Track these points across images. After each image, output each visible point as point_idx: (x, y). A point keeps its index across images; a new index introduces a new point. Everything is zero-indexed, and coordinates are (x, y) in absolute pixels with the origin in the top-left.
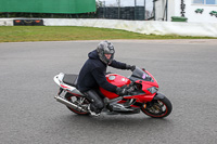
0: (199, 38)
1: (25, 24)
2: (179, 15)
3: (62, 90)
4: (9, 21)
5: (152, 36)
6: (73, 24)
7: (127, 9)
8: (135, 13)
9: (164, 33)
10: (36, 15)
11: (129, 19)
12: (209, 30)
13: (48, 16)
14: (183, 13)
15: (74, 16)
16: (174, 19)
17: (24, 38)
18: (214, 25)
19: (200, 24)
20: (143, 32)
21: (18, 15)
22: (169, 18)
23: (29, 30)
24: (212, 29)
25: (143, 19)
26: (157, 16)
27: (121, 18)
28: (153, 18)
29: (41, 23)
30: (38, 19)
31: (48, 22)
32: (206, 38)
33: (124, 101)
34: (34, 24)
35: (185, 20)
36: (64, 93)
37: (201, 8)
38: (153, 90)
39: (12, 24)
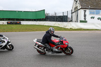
0: (93, 30)
1: (13, 24)
2: (83, 20)
3: (36, 44)
4: (5, 22)
5: (71, 29)
6: (35, 24)
7: (60, 17)
8: (63, 19)
9: (76, 28)
10: (18, 20)
11: (61, 22)
12: (97, 26)
13: (23, 20)
14: (85, 18)
15: (35, 20)
16: (81, 21)
17: (12, 30)
18: (99, 24)
19: (93, 24)
20: (67, 28)
21: (9, 19)
22: (79, 21)
23: (14, 26)
24: (99, 26)
25: (67, 21)
26: (73, 20)
27: (57, 21)
28: (71, 21)
29: (20, 23)
30: (18, 22)
31: (23, 23)
32: (96, 30)
33: (57, 48)
34: (16, 24)
35: (86, 22)
36: (37, 45)
37: (93, 16)
38: (67, 44)
39: (6, 24)
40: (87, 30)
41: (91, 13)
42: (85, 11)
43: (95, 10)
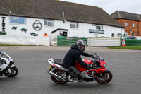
2: (1, 30)
3: (53, 67)
12: (20, 40)
14: (3, 29)
18: (23, 37)
19: (15, 37)
35: (5, 34)
37: (15, 26)
40: (7, 45)
41: (12, 22)
42: (4, 18)
43: (18, 18)
